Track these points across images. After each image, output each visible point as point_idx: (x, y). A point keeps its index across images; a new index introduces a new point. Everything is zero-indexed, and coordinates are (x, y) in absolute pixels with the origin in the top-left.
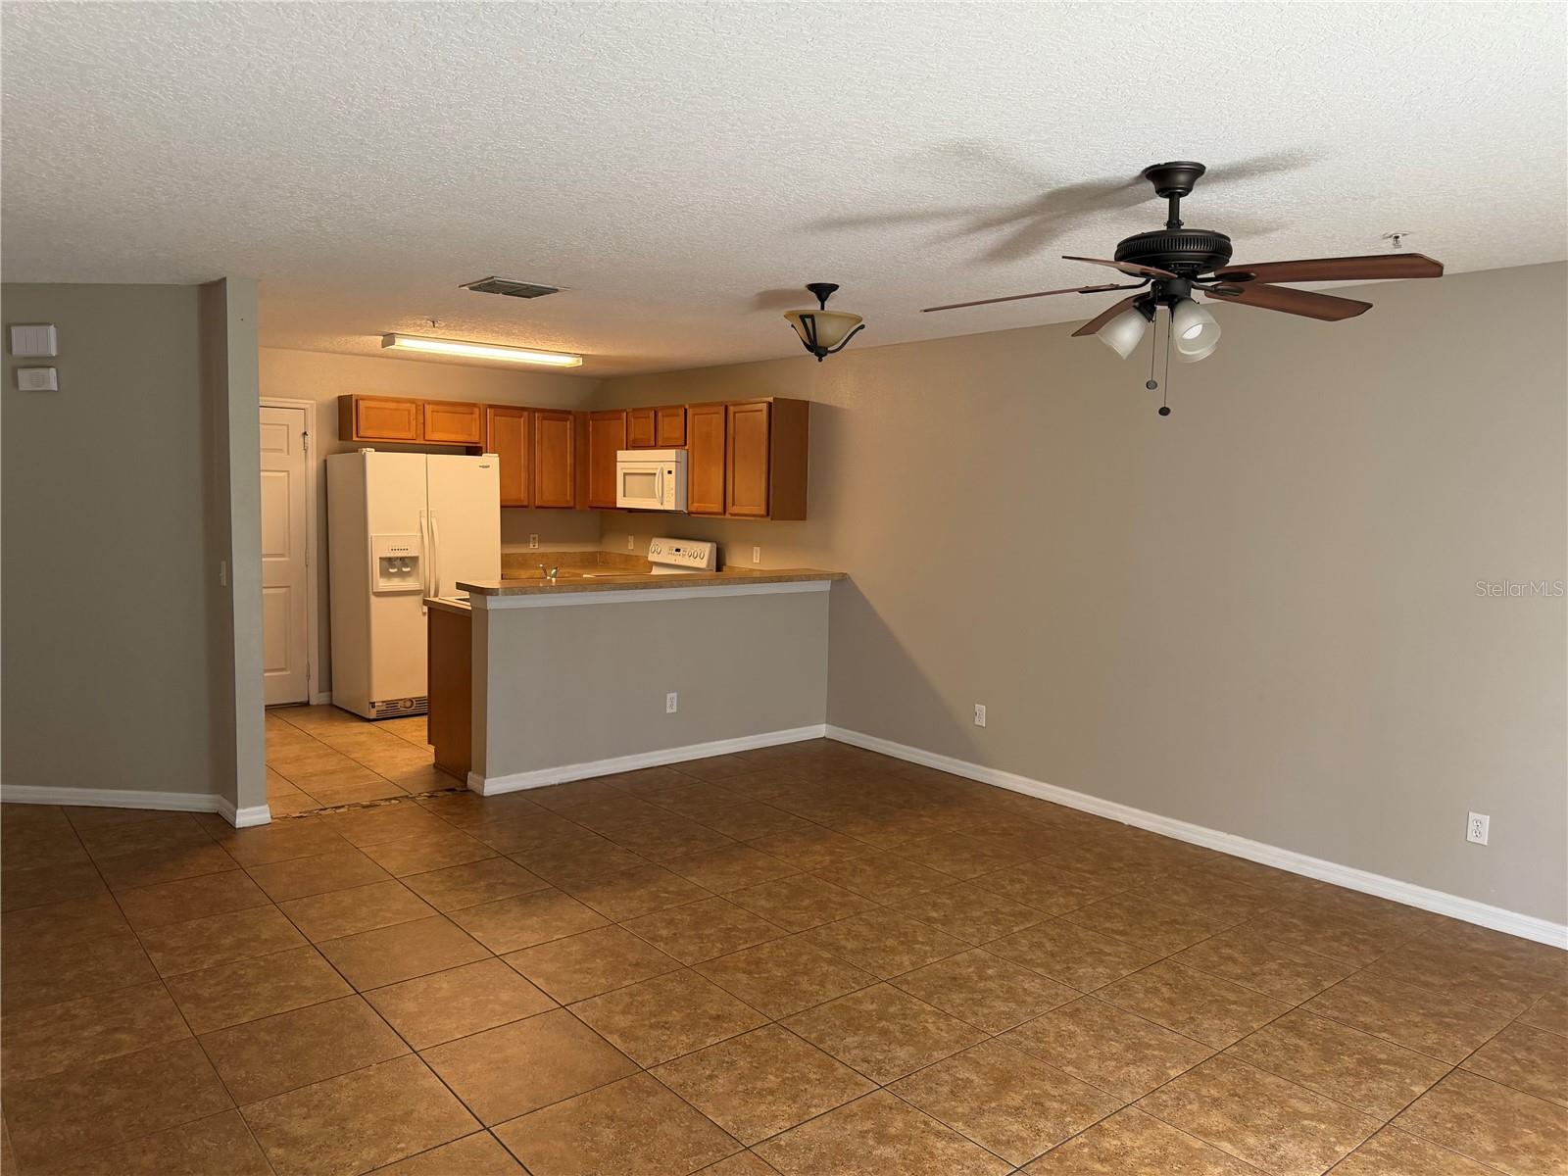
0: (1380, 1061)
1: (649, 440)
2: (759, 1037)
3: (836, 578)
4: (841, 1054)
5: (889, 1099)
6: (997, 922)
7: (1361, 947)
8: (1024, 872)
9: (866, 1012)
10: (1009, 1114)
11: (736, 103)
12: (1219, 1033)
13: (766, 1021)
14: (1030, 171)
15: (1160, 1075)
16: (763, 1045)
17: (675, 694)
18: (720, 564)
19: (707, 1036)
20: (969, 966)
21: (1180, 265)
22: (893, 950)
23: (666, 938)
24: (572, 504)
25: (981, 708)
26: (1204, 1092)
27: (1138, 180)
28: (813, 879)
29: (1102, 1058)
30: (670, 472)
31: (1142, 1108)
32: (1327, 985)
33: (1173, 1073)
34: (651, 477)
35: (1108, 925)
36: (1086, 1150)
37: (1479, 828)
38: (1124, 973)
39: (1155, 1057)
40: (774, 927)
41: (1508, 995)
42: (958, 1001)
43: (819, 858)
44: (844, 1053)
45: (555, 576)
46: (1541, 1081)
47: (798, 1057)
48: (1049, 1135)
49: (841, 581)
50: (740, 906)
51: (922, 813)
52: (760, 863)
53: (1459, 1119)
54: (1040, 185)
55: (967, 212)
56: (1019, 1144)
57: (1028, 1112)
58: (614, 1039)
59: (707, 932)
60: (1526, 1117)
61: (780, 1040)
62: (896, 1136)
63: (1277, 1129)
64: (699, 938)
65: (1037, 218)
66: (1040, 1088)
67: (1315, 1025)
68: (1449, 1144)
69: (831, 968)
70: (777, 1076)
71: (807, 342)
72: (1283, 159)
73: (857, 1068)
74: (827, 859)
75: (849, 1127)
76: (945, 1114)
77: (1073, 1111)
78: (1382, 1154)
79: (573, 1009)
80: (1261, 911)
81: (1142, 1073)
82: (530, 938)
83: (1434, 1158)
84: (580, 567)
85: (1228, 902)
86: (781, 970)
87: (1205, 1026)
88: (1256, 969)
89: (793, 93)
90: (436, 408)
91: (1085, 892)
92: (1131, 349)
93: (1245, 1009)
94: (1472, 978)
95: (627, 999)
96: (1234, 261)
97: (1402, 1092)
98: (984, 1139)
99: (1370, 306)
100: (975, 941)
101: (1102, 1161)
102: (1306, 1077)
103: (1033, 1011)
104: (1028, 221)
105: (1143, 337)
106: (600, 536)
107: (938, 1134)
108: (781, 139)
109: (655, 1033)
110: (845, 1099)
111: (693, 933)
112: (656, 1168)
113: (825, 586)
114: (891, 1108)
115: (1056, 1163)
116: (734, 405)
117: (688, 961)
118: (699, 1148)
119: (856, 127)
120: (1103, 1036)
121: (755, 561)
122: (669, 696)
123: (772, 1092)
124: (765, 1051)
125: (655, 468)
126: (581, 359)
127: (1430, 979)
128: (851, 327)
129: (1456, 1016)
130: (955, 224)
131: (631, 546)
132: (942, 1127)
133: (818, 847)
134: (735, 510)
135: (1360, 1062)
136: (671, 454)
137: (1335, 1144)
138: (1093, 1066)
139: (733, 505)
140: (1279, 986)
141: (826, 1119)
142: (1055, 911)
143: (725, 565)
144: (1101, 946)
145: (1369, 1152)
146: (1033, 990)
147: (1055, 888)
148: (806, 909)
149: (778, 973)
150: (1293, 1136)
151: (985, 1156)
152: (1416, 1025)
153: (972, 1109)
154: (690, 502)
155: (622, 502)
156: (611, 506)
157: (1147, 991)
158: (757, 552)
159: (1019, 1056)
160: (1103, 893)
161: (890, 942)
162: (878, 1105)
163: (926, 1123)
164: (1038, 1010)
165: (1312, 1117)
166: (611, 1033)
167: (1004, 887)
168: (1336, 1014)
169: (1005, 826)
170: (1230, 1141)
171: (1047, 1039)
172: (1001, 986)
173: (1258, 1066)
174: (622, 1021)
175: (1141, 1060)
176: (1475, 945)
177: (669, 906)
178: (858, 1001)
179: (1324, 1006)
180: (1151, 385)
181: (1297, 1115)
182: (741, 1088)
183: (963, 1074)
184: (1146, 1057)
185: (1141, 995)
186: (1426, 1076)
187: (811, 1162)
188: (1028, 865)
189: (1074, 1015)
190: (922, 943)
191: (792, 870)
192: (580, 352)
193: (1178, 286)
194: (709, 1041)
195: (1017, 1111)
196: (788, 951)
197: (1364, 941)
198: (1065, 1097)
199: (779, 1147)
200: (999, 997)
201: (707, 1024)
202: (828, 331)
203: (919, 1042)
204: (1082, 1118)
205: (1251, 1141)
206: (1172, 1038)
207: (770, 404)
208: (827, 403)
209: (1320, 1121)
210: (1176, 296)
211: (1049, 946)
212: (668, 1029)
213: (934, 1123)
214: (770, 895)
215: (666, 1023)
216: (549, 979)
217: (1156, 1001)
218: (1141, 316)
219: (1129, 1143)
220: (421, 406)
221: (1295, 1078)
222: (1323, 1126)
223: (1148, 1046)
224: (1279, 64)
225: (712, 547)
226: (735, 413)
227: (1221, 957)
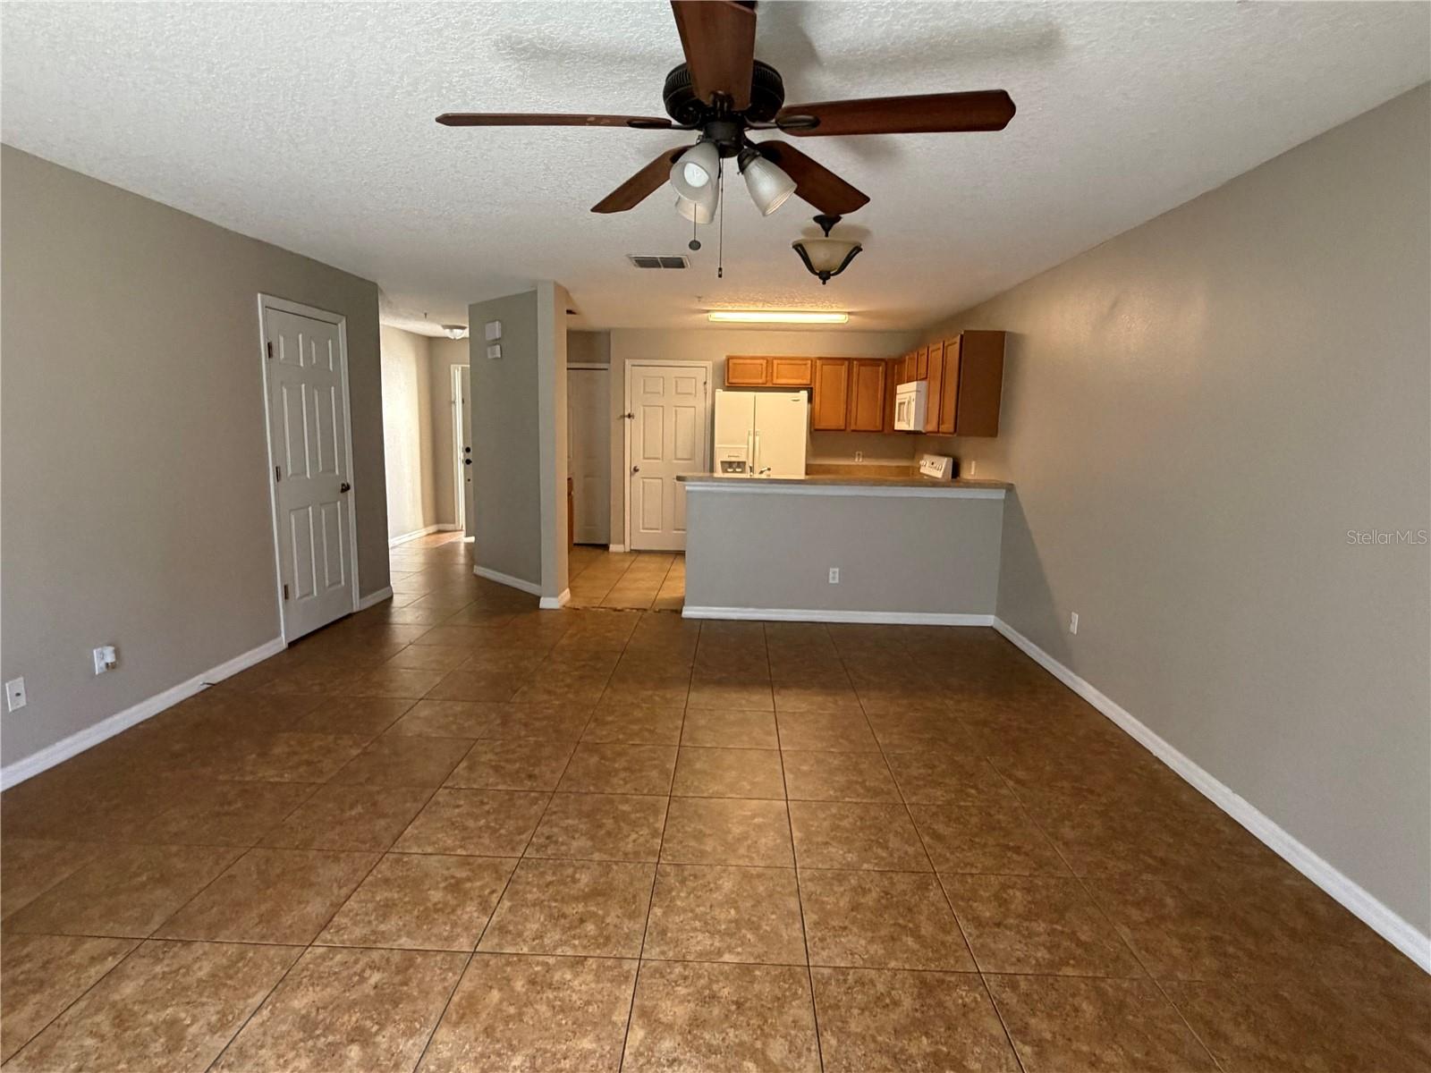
1: (908, 376)
3: (1008, 488)
17: (837, 570)
24: (880, 429)
25: (1075, 617)
30: (913, 401)
49: (1010, 491)
90: (779, 361)
113: (1002, 494)
116: (948, 340)
121: (972, 474)
122: (832, 570)
125: (910, 398)
134: (942, 428)
139: (943, 424)
143: (958, 473)
154: (926, 423)
155: (898, 426)
156: (892, 428)
158: (973, 465)
192: (847, 310)
207: (962, 336)
220: (769, 361)
226: (947, 346)
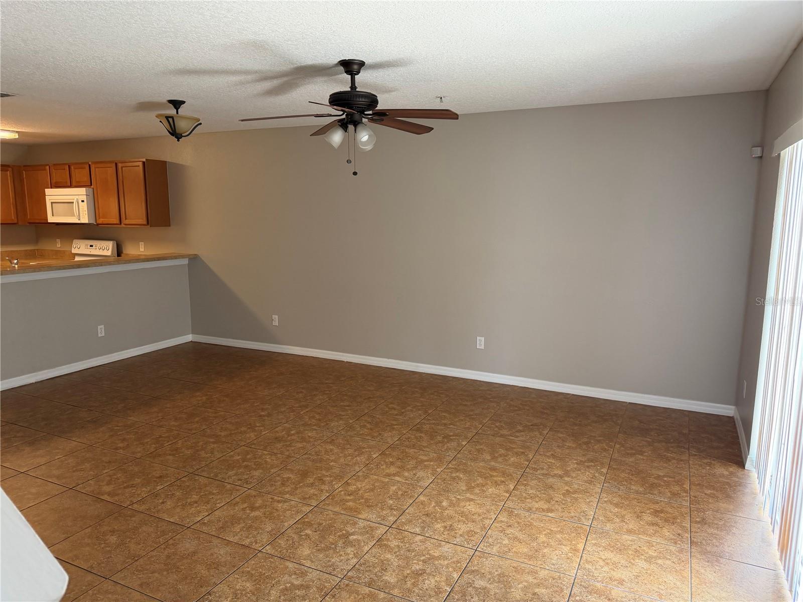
0: (451, 436)
1: (66, 182)
2: (184, 481)
3: (191, 257)
4: (227, 480)
5: (254, 493)
6: (293, 411)
7: (441, 395)
8: (303, 388)
9: (237, 460)
10: (309, 487)
11: (139, 11)
12: (391, 437)
13: (186, 474)
14: (287, 57)
15: (369, 457)
16: (187, 484)
17: (103, 326)
18: (119, 252)
19: (157, 486)
20: (283, 432)
21: (358, 107)
22: (245, 432)
23: (123, 447)
24: (16, 222)
25: (275, 317)
26: (387, 460)
27: (336, 65)
28: (199, 408)
29: (345, 456)
30: (83, 201)
31: (363, 472)
32: (430, 412)
33: (374, 456)
34: (71, 204)
35: (342, 404)
36: (343, 493)
37: (481, 342)
38: (351, 421)
39: (367, 451)
40: (182, 433)
41: (493, 404)
42: (279, 447)
43: (200, 399)
44: (229, 479)
45: (17, 264)
46: (505, 432)
47: (206, 485)
48: (327, 490)
49: (194, 259)
50: (161, 426)
51: (250, 370)
52: (168, 405)
53: (479, 451)
54: (292, 64)
55: (256, 72)
56: (315, 497)
57: (317, 484)
58: (106, 497)
59: (146, 441)
60: (500, 445)
61: (195, 480)
62: (260, 506)
63: (416, 468)
64: (141, 444)
65: (290, 78)
66: (320, 474)
67: (426, 427)
68: (475, 460)
69: (215, 445)
70: (197, 495)
71: (171, 131)
72: (396, 62)
73: (236, 484)
74: (204, 398)
75: (237, 508)
76: (280, 493)
77: (336, 479)
78: (453, 468)
79: (78, 488)
80: (403, 388)
81: (362, 459)
82: (43, 460)
83: (471, 465)
84: (26, 259)
85: (390, 386)
86: (190, 450)
87: (386, 435)
88: (403, 411)
89: (172, 10)
91: (331, 392)
92: (339, 144)
93: (400, 426)
94: (480, 400)
95: (108, 478)
96: (380, 107)
97: (459, 444)
98: (299, 498)
99: (433, 129)
100: (284, 421)
101: (349, 495)
102: (425, 447)
103: (314, 445)
104: (285, 79)
105: (343, 140)
106: (37, 241)
107: (279, 502)
108: (162, 30)
109: (127, 490)
110: (233, 497)
111: (137, 443)
112: (143, 546)
113: (185, 261)
114: (255, 496)
115: (331, 501)
116: (122, 163)
117: (139, 455)
118: (164, 533)
119: (203, 29)
120: (345, 448)
121: (141, 250)
122: (99, 327)
123: (196, 502)
124: (188, 486)
125: (74, 199)
126: (17, 134)
127: (466, 403)
128: (195, 123)
129: (476, 415)
130: (249, 77)
131: (59, 245)
132: (280, 498)
133: (198, 394)
134: (127, 222)
135: (443, 438)
136: (82, 191)
137: (436, 468)
138: (342, 460)
139: (126, 219)
140: (412, 415)
141: (225, 507)
142: (319, 402)
143: (122, 253)
144: (340, 413)
145: (448, 469)
146: (313, 436)
147: (317, 393)
148: (197, 422)
149: (189, 452)
150: (421, 469)
151: (300, 505)
152: (462, 420)
153: (292, 488)
154: (97, 218)
155: (51, 219)
156: (46, 222)
157: (361, 427)
158: (142, 244)
159: (310, 463)
160: (338, 391)
161: (243, 429)
162: (249, 496)
163: (272, 498)
164: (316, 443)
165: (427, 461)
166: (102, 495)
167: (294, 396)
168: (434, 422)
169: (292, 370)
170: (399, 476)
171: (321, 454)
172: (299, 437)
173: (407, 446)
174: (107, 489)
175: (361, 454)
176: (481, 388)
177: (120, 433)
178: (232, 456)
179: (429, 420)
180: (349, 161)
181: (422, 461)
182: (180, 504)
183: (286, 476)
184: (363, 452)
185: (359, 429)
186: (466, 438)
187: (221, 526)
188: (305, 385)
189: (332, 442)
190: (259, 426)
191: (186, 406)
192: (17, 130)
193: (357, 116)
194: (158, 488)
195: (312, 485)
196: (191, 442)
197: (442, 393)
198: (332, 474)
199: (204, 524)
200: (298, 442)
201: (155, 481)
202: (182, 125)
203: (264, 467)
204: (340, 481)
205: (406, 474)
206: (372, 443)
207: (144, 163)
208: (177, 162)
209: (431, 461)
210: (356, 121)
211: (317, 417)
212: (135, 487)
213: (276, 498)
214: (176, 419)
215: (133, 485)
216: (58, 477)
217: (366, 430)
218: (343, 130)
219: (360, 486)
221: (421, 449)
222: (432, 463)
223: (364, 448)
224: (395, 25)
225: (113, 243)
226: (122, 167)
227: (389, 408)
